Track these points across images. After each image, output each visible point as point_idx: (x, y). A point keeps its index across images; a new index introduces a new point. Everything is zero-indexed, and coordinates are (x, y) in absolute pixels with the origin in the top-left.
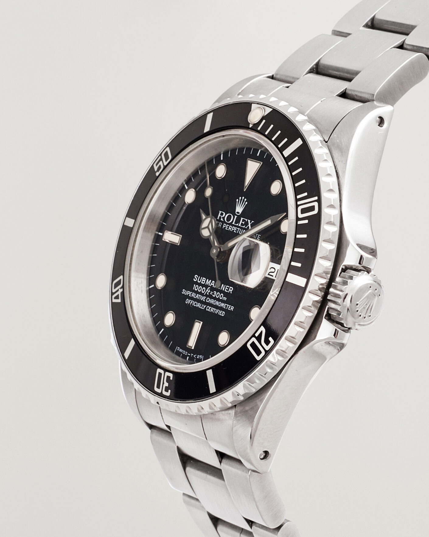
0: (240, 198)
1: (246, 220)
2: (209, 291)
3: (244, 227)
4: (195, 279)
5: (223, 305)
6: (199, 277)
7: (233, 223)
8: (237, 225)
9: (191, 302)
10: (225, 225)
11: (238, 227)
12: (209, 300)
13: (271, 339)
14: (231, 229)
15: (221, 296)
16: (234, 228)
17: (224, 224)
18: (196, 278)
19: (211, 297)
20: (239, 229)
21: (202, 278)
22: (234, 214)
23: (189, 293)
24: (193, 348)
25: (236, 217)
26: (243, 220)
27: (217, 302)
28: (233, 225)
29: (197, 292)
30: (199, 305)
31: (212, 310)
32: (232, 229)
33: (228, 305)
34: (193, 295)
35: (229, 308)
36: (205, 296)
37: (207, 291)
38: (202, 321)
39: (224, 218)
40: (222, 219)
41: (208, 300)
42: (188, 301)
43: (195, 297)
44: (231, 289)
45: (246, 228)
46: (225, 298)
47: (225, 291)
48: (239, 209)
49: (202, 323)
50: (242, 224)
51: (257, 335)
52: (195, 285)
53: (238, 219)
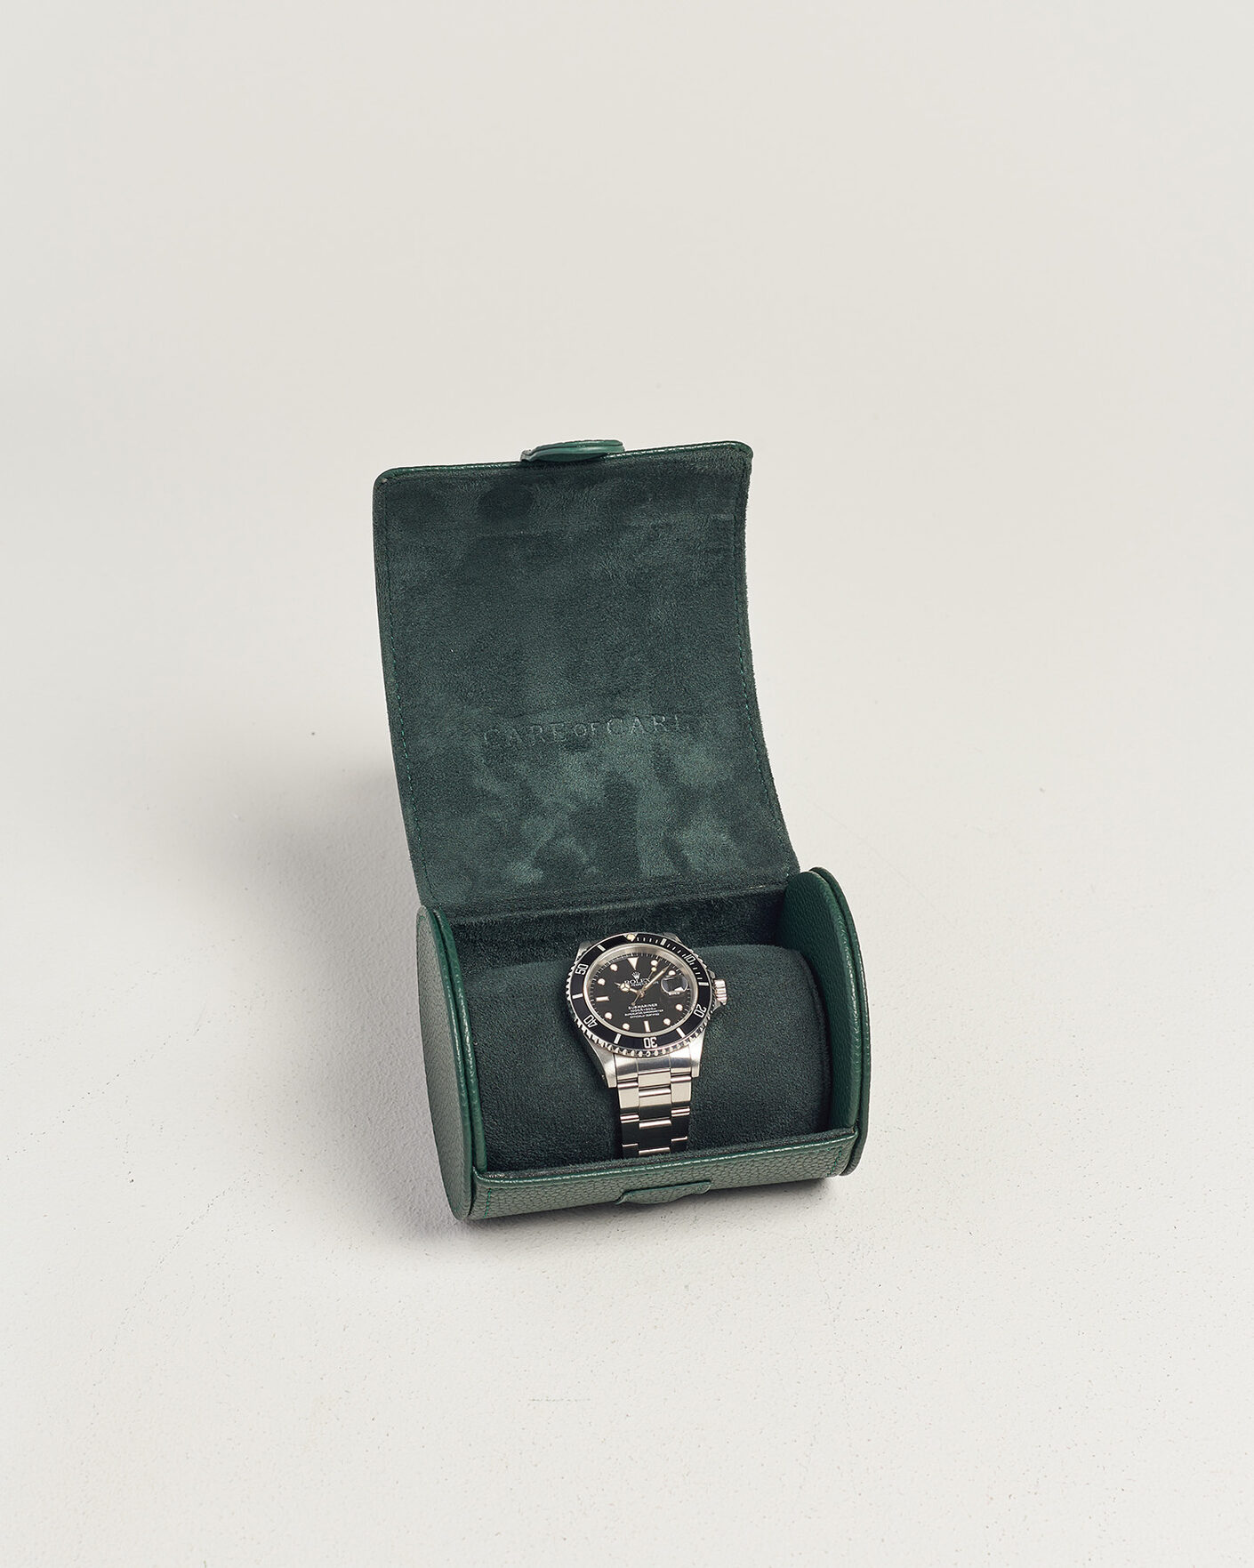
7: (637, 981)
9: (635, 1017)
16: (638, 983)
17: (631, 984)
23: (629, 1014)
24: (650, 1028)
29: (635, 1013)
30: (640, 1016)
34: (633, 1014)
36: (641, 1012)
37: (641, 1010)
39: (629, 982)
42: (632, 1017)
43: (635, 1015)
48: (637, 977)
52: (631, 1011)
53: (639, 981)
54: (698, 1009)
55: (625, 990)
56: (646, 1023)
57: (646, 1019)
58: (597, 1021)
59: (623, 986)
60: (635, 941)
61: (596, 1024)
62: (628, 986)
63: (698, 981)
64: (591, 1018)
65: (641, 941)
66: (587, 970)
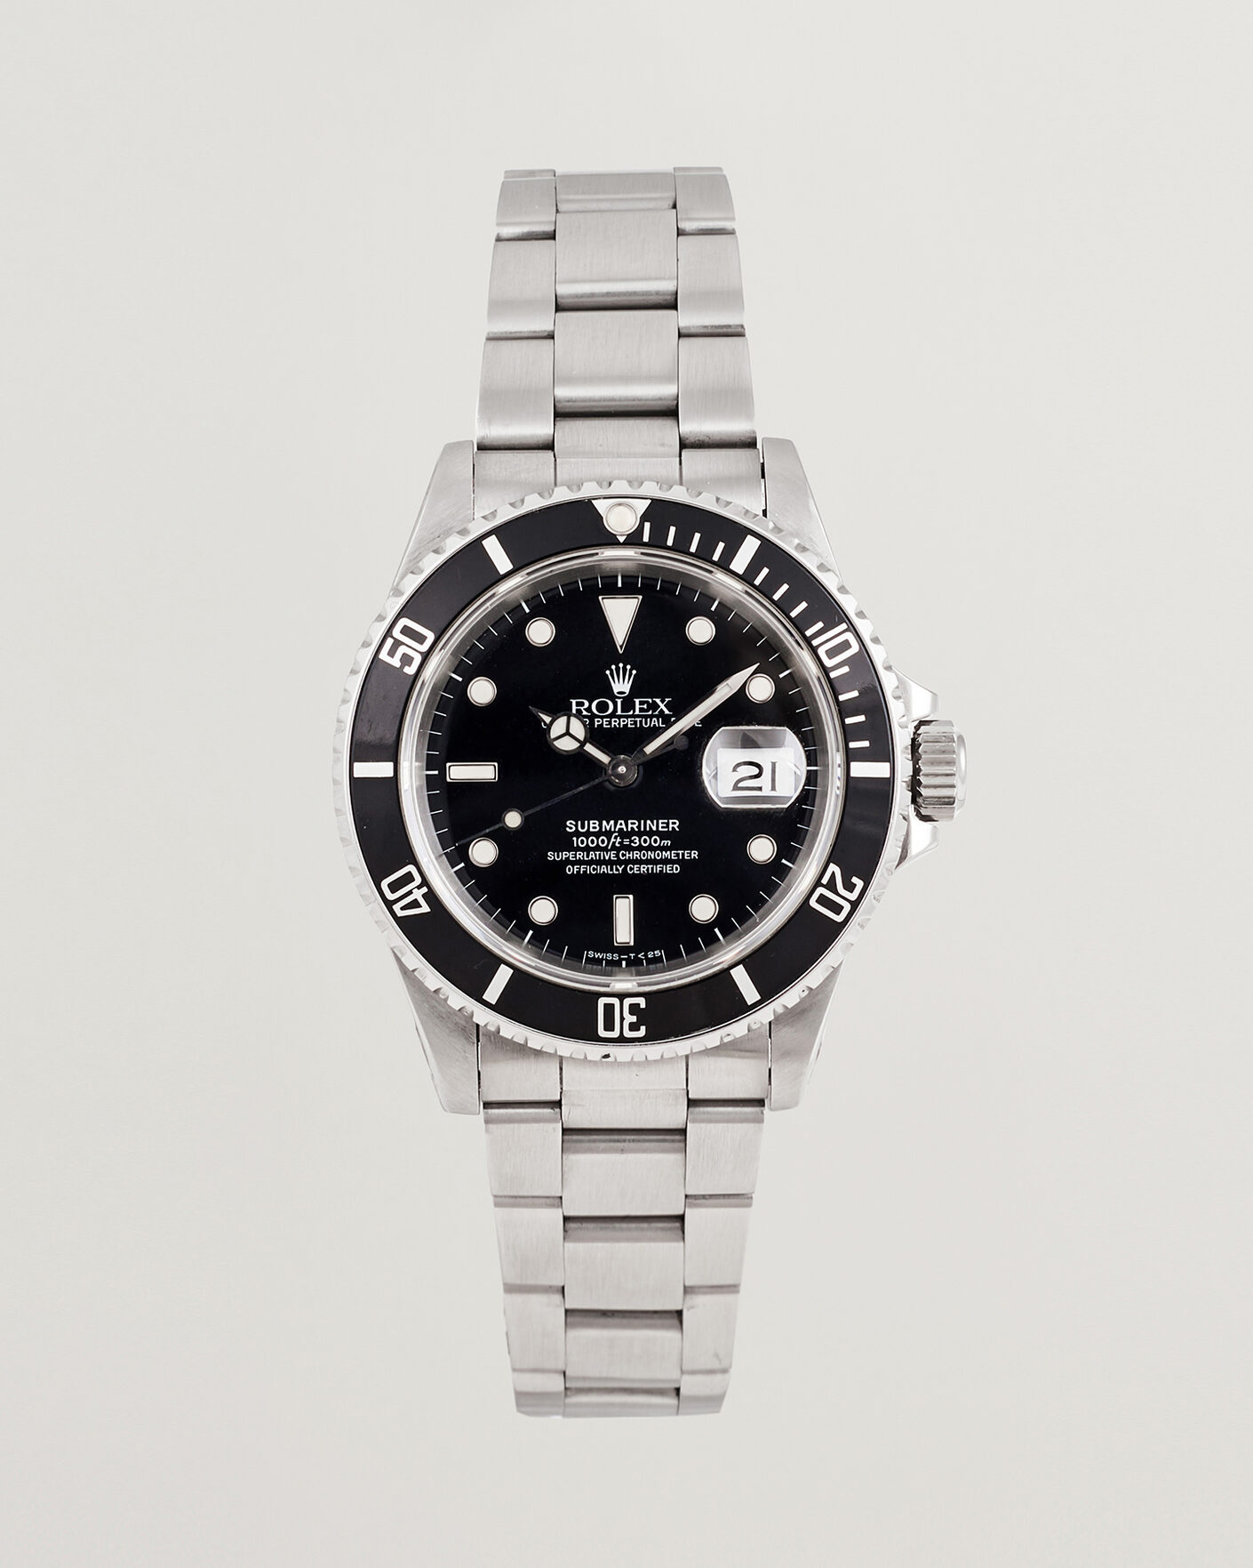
0: (613, 667)
1: (650, 700)
2: (619, 840)
3: (650, 713)
4: (571, 828)
5: (666, 854)
6: (579, 822)
7: (619, 713)
8: (631, 713)
9: (582, 870)
10: (598, 721)
11: (633, 716)
12: (627, 855)
13: (855, 880)
14: (619, 724)
15: (656, 841)
16: (624, 721)
17: (596, 720)
18: (571, 826)
19: (629, 849)
20: (638, 719)
21: (586, 822)
22: (613, 698)
23: (564, 855)
24: (632, 944)
25: (619, 701)
26: (641, 703)
27: (649, 853)
28: (619, 717)
29: (587, 849)
30: (604, 869)
31: (644, 868)
32: (622, 723)
33: (681, 852)
34: (580, 855)
35: (686, 855)
36: (611, 850)
37: (613, 840)
38: (629, 894)
39: (589, 709)
40: (585, 713)
41: (623, 855)
42: (570, 870)
43: (586, 859)
44: (674, 823)
45: (657, 713)
46: (666, 842)
47: (660, 829)
48: (622, 686)
49: (631, 897)
50: (641, 710)
51: (825, 881)
52: (575, 839)
53: (628, 704)
54: (831, 885)
55: (567, 745)
56: (624, 909)
57: (625, 884)
58: (431, 897)
59: (558, 727)
60: (634, 540)
61: (425, 908)
62: (578, 729)
63: (851, 756)
64: (408, 878)
65: (658, 541)
66: (426, 657)
